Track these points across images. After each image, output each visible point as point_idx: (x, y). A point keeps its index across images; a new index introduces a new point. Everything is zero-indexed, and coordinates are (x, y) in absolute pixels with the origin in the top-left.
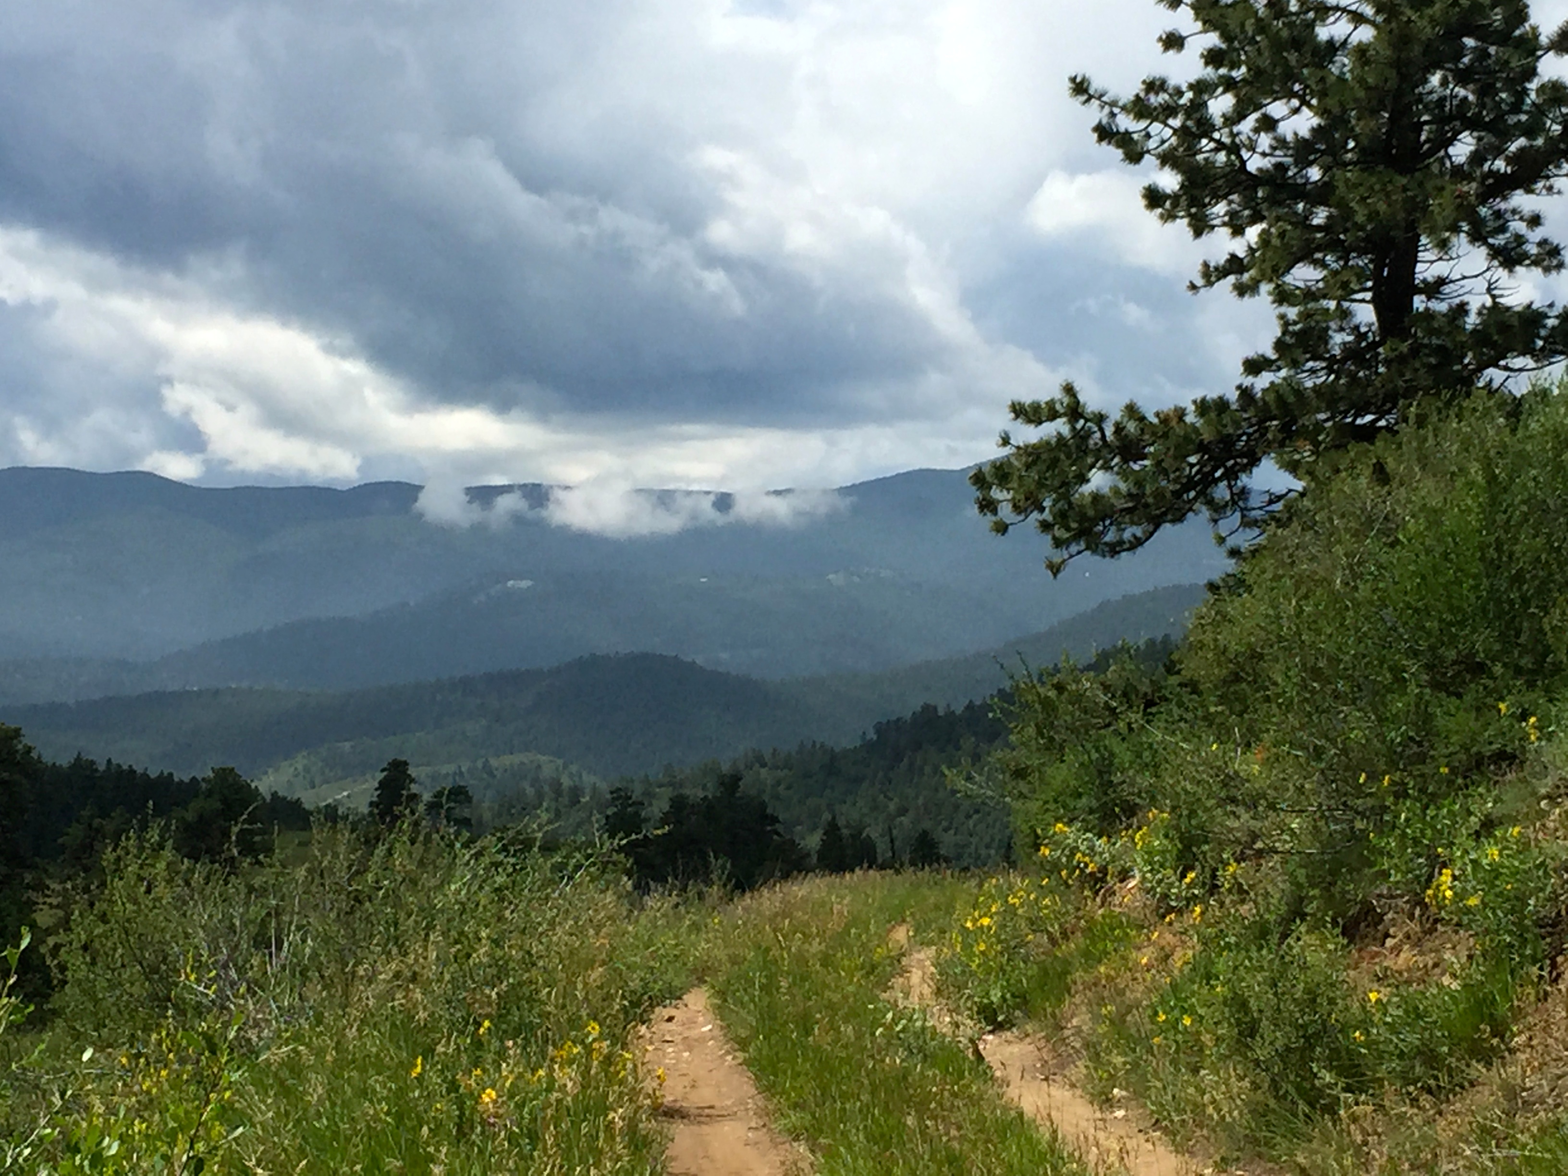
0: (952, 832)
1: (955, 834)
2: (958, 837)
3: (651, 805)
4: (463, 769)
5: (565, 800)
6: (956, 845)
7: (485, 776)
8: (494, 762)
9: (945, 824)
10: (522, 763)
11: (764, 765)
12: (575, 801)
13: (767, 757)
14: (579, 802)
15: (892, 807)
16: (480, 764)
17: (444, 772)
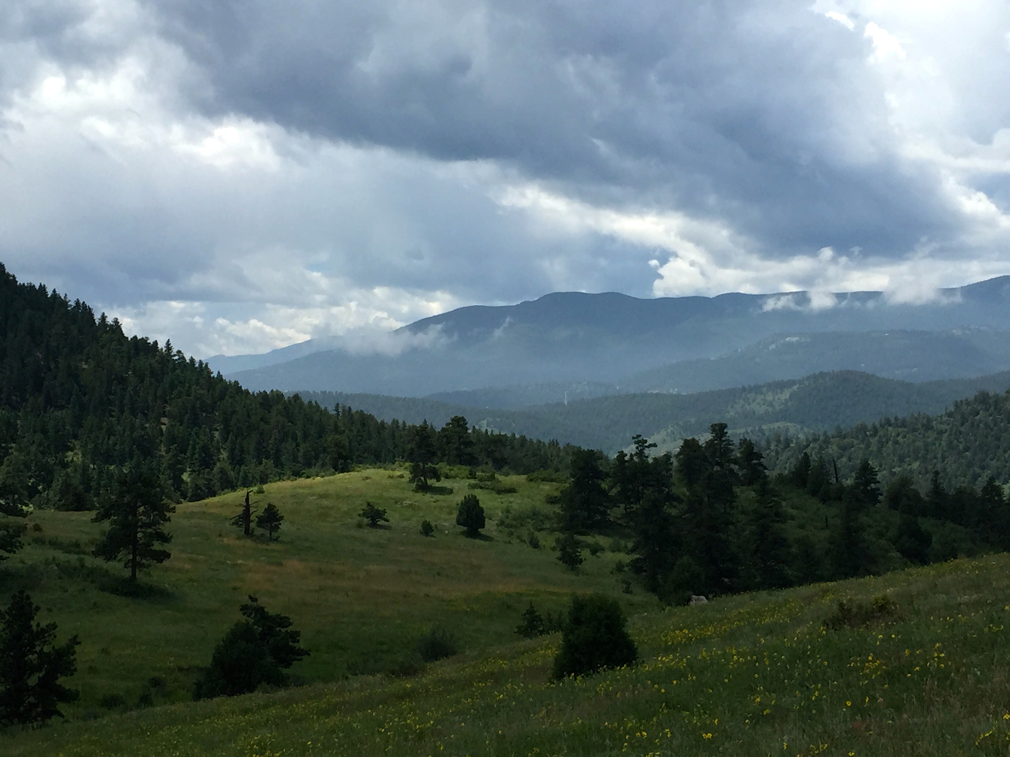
0: (995, 460)
1: (997, 461)
2: (999, 463)
3: (828, 448)
4: (749, 431)
5: (782, 446)
6: (998, 468)
7: (760, 434)
8: (764, 427)
9: (991, 456)
10: (779, 427)
11: (890, 425)
12: (787, 446)
13: (893, 421)
14: (789, 446)
15: (961, 446)
16: (757, 428)
17: (738, 432)
